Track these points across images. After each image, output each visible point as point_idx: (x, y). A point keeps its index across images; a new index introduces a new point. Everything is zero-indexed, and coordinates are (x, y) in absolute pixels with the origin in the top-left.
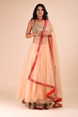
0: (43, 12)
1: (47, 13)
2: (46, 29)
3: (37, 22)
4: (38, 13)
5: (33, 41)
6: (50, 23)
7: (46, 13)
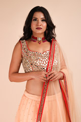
0: (45, 24)
1: (54, 27)
2: (56, 62)
3: (33, 46)
4: (34, 26)
5: (27, 87)
6: (59, 47)
7: (51, 27)
